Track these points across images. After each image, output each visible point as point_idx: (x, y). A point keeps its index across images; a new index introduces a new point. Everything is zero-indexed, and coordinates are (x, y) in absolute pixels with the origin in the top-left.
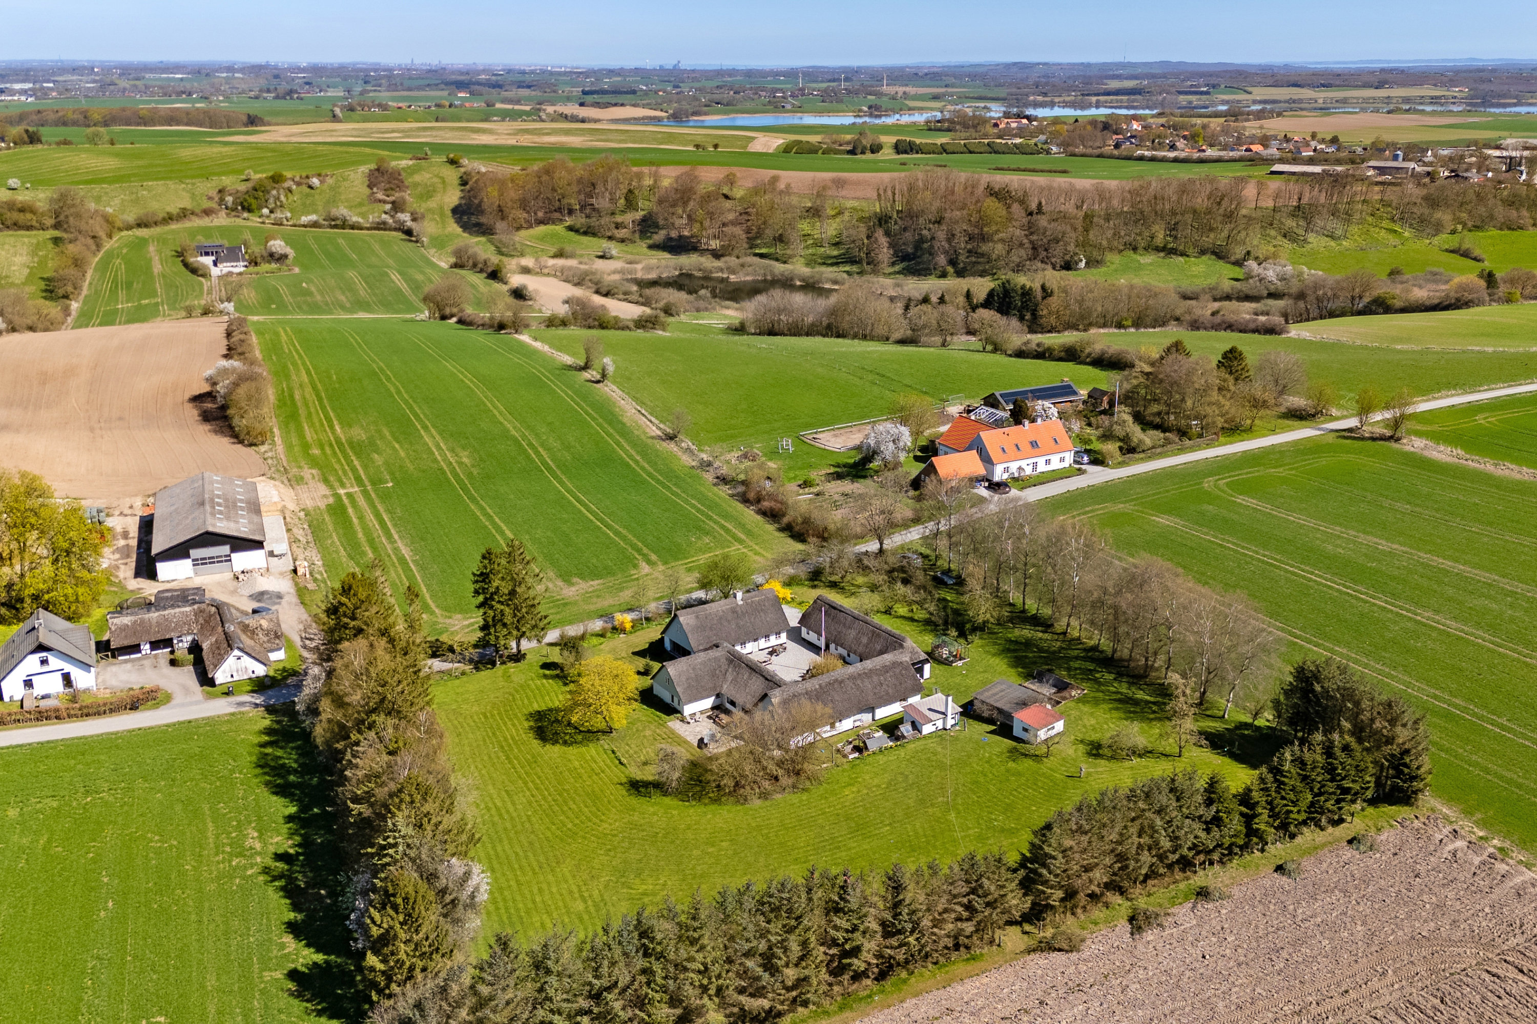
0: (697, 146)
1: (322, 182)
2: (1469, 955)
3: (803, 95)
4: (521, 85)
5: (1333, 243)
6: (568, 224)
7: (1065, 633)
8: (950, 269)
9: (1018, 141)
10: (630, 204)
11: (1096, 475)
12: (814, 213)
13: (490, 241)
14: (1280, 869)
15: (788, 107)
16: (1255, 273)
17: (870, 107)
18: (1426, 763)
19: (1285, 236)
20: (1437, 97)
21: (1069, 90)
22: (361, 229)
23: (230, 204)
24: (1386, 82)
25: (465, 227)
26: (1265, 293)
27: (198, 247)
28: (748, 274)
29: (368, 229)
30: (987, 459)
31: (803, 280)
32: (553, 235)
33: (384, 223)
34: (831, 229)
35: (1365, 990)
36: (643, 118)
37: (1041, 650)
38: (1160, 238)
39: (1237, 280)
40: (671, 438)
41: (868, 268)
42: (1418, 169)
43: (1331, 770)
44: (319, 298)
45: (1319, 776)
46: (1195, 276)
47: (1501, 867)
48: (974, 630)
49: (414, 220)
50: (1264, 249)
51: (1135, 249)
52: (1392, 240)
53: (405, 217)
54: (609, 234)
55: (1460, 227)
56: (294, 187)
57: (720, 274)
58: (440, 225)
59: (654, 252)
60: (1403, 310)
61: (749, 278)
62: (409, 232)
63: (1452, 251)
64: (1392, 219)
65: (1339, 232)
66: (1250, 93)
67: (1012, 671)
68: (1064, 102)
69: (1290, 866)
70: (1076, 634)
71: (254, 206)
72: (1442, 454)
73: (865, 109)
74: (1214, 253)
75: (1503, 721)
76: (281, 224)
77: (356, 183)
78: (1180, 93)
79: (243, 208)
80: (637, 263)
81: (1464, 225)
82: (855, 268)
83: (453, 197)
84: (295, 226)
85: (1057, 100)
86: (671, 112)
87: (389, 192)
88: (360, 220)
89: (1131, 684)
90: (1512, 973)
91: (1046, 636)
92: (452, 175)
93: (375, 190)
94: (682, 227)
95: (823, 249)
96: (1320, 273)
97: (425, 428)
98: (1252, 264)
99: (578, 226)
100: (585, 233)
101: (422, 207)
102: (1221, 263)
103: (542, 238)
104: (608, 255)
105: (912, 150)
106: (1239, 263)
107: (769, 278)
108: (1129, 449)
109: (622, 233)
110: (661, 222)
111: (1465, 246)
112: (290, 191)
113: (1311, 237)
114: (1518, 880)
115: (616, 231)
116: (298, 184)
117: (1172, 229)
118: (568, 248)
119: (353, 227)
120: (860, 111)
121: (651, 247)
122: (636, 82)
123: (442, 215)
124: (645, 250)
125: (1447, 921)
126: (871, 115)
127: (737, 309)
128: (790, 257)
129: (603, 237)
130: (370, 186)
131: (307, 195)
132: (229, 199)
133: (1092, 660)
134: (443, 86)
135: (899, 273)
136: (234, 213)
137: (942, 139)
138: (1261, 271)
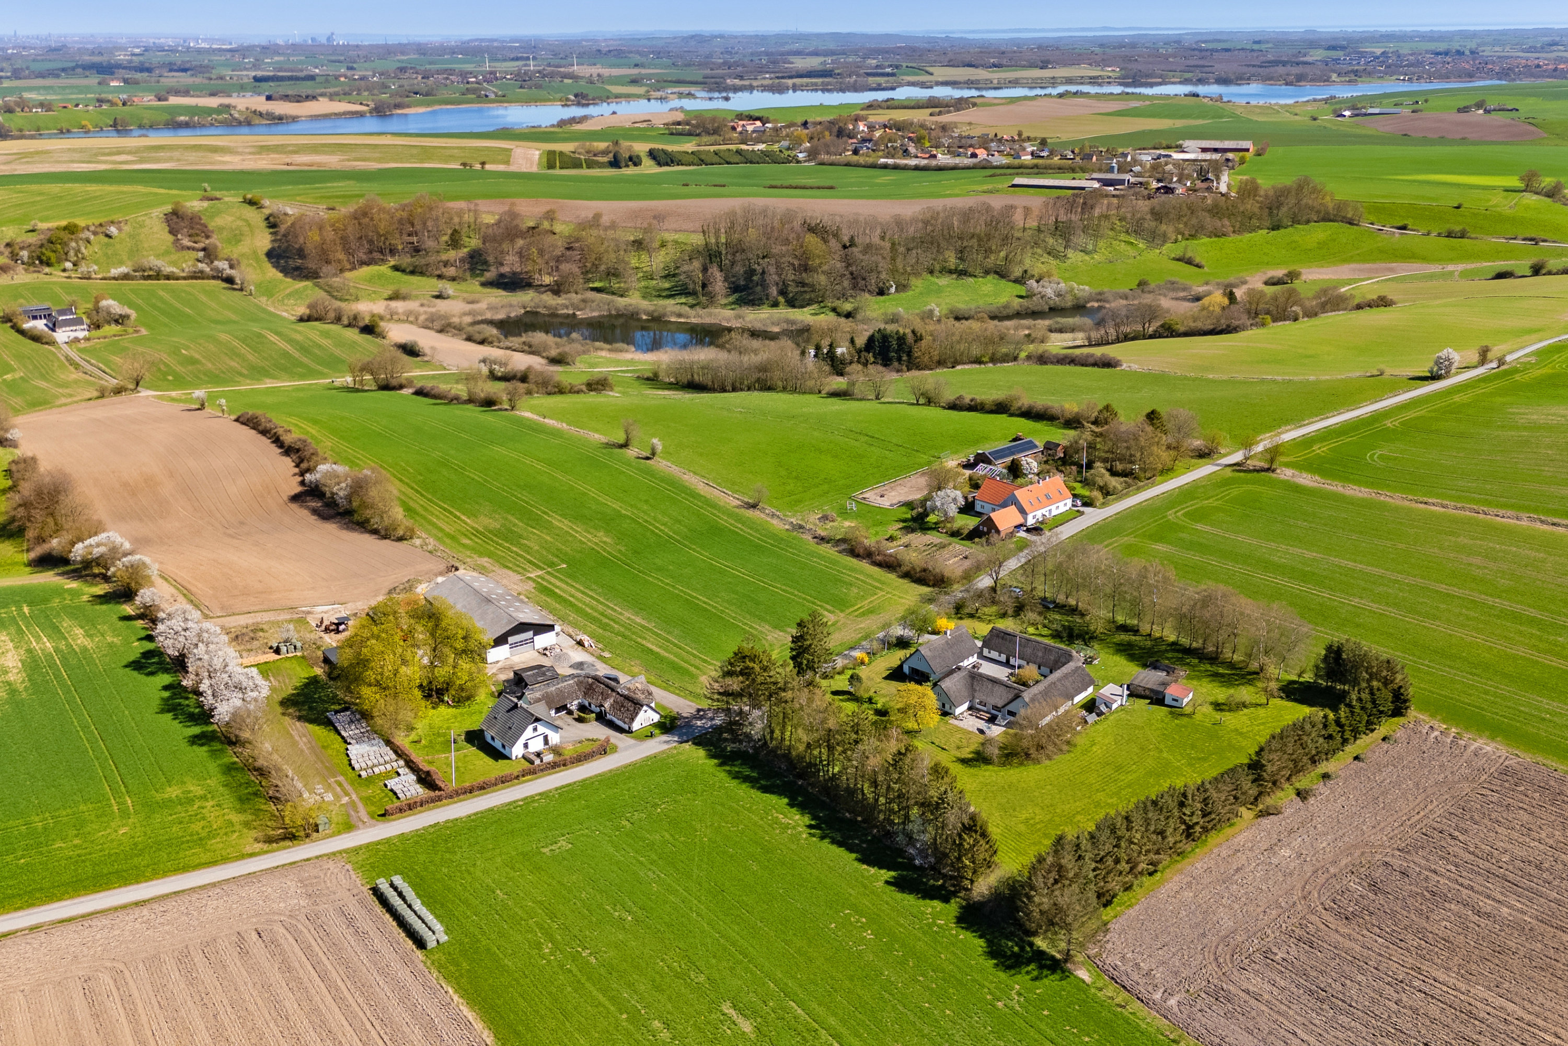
0: (464, 164)
1: (120, 230)
2: (1466, 788)
3: (497, 79)
4: (172, 68)
5: (1087, 258)
6: (392, 263)
7: (1150, 635)
8: (781, 299)
9: (762, 147)
10: (455, 242)
11: (1093, 516)
12: (638, 245)
13: (317, 285)
14: (1356, 758)
15: (492, 96)
16: (1036, 291)
17: (576, 96)
18: (1411, 691)
19: (1049, 253)
20: (1094, 78)
21: (761, 70)
22: (177, 279)
23: (26, 259)
24: (1048, 62)
25: (286, 271)
26: (1046, 308)
27: (25, 312)
28: (593, 310)
29: (185, 278)
30: (1023, 512)
31: (648, 314)
32: (380, 276)
33: (202, 272)
34: (659, 260)
35: (1427, 811)
36: (345, 113)
37: (1140, 648)
38: (952, 260)
39: (1021, 297)
40: (754, 506)
41: (703, 299)
42: (1132, 180)
43: (1374, 702)
44: (210, 365)
45: (1369, 705)
46: (986, 295)
47: (1462, 743)
48: (1092, 638)
49: (231, 267)
50: (1038, 268)
51: (931, 272)
52: (1131, 251)
53: (222, 265)
54: (438, 272)
55: (1180, 237)
56: (92, 237)
57: (565, 311)
58: (258, 271)
59: (489, 290)
60: (1186, 334)
61: (595, 314)
62: (230, 280)
63: (1179, 260)
64: (1127, 232)
65: (1090, 247)
66: (932, 74)
67: (1131, 664)
68: (762, 86)
69: (1362, 756)
70: (1158, 635)
71: (53, 260)
72: (1306, 480)
73: (572, 97)
74: (996, 273)
75: (1427, 662)
76: (89, 278)
77: (155, 229)
78: (868, 74)
79: (41, 262)
80: (477, 302)
81: (1183, 235)
82: (691, 300)
83: (264, 241)
84: (104, 279)
85: (755, 83)
86: (372, 105)
87: (196, 239)
88: (175, 270)
89: (1211, 664)
90: (1490, 793)
91: (1137, 638)
92: (255, 217)
93: (179, 236)
94: (511, 264)
95: (654, 282)
96: (1087, 288)
97: (545, 513)
98: (1032, 283)
99: (404, 266)
100: (412, 273)
101: (235, 252)
102: (1003, 282)
103: (371, 280)
104: (445, 295)
105: (672, 162)
106: (1018, 281)
107: (613, 312)
108: (1106, 492)
109: (451, 271)
110: (491, 259)
111: (1189, 255)
112: (89, 242)
113: (1070, 253)
114: (1473, 748)
115: (444, 270)
116: (95, 233)
117: (961, 254)
118: (403, 291)
119: (168, 278)
120: (568, 99)
121: (483, 284)
122: (301, 62)
123: (257, 260)
124: (480, 288)
125: (1447, 773)
126: (579, 104)
127: (609, 350)
128: (627, 290)
129: (431, 276)
130: (173, 232)
131: (107, 245)
132: (25, 254)
133: (1178, 651)
134: (79, 70)
135: (733, 303)
136: (32, 269)
137: (689, 146)
138: (1040, 289)
